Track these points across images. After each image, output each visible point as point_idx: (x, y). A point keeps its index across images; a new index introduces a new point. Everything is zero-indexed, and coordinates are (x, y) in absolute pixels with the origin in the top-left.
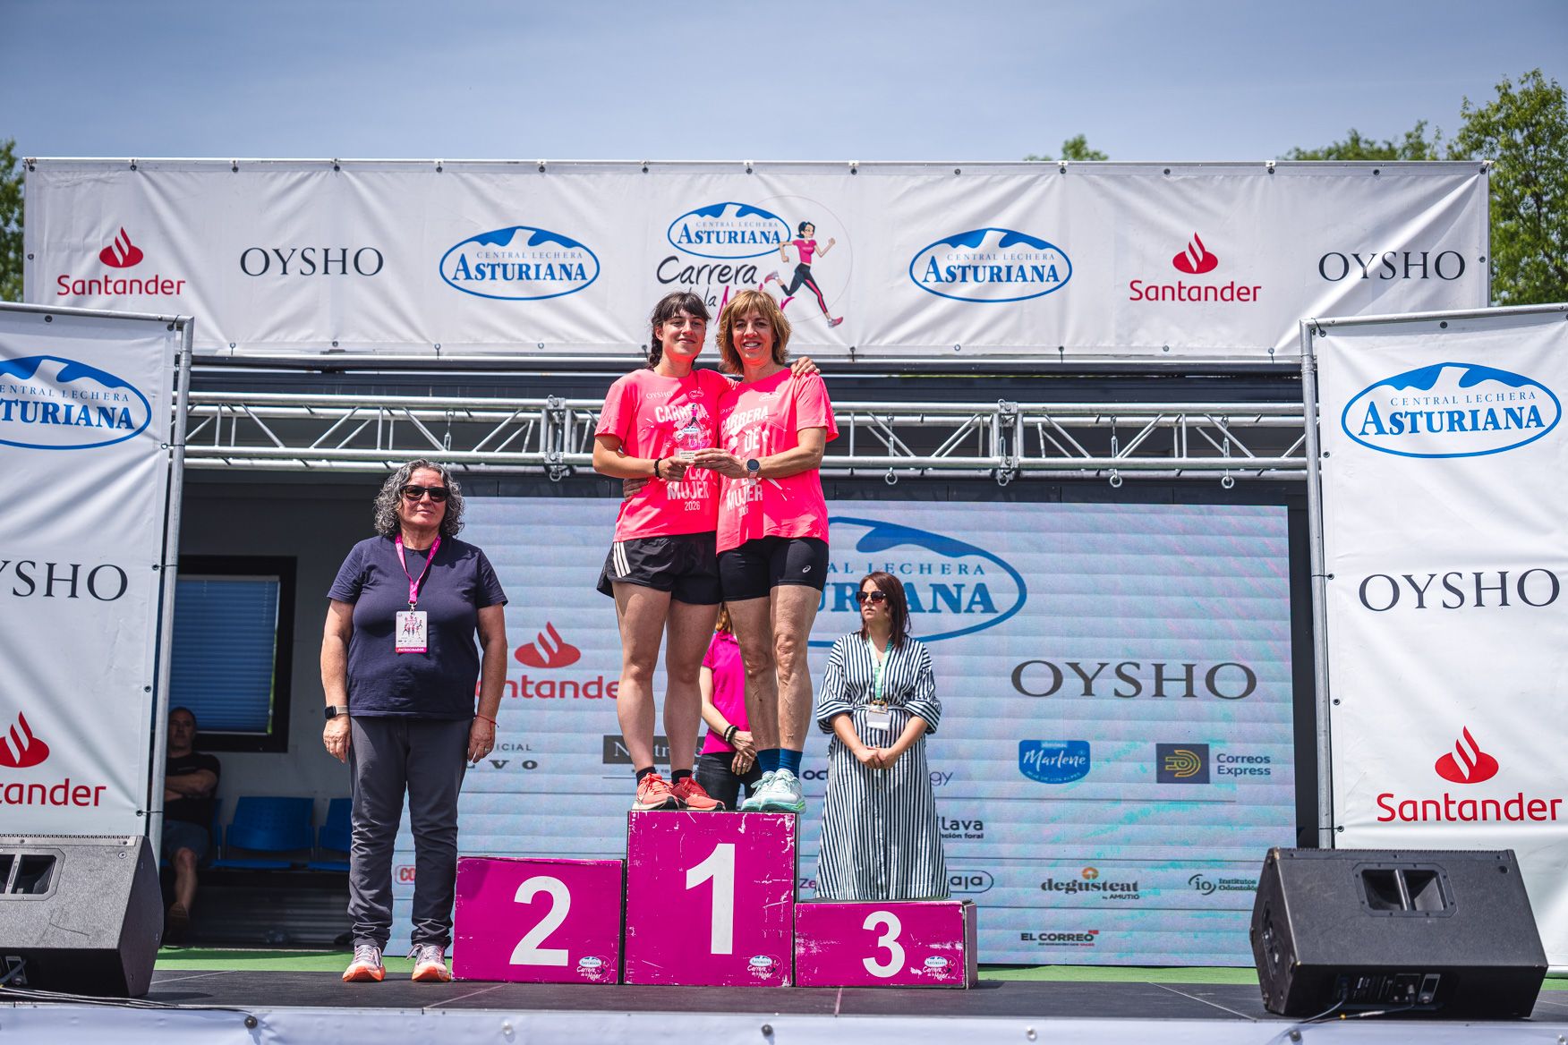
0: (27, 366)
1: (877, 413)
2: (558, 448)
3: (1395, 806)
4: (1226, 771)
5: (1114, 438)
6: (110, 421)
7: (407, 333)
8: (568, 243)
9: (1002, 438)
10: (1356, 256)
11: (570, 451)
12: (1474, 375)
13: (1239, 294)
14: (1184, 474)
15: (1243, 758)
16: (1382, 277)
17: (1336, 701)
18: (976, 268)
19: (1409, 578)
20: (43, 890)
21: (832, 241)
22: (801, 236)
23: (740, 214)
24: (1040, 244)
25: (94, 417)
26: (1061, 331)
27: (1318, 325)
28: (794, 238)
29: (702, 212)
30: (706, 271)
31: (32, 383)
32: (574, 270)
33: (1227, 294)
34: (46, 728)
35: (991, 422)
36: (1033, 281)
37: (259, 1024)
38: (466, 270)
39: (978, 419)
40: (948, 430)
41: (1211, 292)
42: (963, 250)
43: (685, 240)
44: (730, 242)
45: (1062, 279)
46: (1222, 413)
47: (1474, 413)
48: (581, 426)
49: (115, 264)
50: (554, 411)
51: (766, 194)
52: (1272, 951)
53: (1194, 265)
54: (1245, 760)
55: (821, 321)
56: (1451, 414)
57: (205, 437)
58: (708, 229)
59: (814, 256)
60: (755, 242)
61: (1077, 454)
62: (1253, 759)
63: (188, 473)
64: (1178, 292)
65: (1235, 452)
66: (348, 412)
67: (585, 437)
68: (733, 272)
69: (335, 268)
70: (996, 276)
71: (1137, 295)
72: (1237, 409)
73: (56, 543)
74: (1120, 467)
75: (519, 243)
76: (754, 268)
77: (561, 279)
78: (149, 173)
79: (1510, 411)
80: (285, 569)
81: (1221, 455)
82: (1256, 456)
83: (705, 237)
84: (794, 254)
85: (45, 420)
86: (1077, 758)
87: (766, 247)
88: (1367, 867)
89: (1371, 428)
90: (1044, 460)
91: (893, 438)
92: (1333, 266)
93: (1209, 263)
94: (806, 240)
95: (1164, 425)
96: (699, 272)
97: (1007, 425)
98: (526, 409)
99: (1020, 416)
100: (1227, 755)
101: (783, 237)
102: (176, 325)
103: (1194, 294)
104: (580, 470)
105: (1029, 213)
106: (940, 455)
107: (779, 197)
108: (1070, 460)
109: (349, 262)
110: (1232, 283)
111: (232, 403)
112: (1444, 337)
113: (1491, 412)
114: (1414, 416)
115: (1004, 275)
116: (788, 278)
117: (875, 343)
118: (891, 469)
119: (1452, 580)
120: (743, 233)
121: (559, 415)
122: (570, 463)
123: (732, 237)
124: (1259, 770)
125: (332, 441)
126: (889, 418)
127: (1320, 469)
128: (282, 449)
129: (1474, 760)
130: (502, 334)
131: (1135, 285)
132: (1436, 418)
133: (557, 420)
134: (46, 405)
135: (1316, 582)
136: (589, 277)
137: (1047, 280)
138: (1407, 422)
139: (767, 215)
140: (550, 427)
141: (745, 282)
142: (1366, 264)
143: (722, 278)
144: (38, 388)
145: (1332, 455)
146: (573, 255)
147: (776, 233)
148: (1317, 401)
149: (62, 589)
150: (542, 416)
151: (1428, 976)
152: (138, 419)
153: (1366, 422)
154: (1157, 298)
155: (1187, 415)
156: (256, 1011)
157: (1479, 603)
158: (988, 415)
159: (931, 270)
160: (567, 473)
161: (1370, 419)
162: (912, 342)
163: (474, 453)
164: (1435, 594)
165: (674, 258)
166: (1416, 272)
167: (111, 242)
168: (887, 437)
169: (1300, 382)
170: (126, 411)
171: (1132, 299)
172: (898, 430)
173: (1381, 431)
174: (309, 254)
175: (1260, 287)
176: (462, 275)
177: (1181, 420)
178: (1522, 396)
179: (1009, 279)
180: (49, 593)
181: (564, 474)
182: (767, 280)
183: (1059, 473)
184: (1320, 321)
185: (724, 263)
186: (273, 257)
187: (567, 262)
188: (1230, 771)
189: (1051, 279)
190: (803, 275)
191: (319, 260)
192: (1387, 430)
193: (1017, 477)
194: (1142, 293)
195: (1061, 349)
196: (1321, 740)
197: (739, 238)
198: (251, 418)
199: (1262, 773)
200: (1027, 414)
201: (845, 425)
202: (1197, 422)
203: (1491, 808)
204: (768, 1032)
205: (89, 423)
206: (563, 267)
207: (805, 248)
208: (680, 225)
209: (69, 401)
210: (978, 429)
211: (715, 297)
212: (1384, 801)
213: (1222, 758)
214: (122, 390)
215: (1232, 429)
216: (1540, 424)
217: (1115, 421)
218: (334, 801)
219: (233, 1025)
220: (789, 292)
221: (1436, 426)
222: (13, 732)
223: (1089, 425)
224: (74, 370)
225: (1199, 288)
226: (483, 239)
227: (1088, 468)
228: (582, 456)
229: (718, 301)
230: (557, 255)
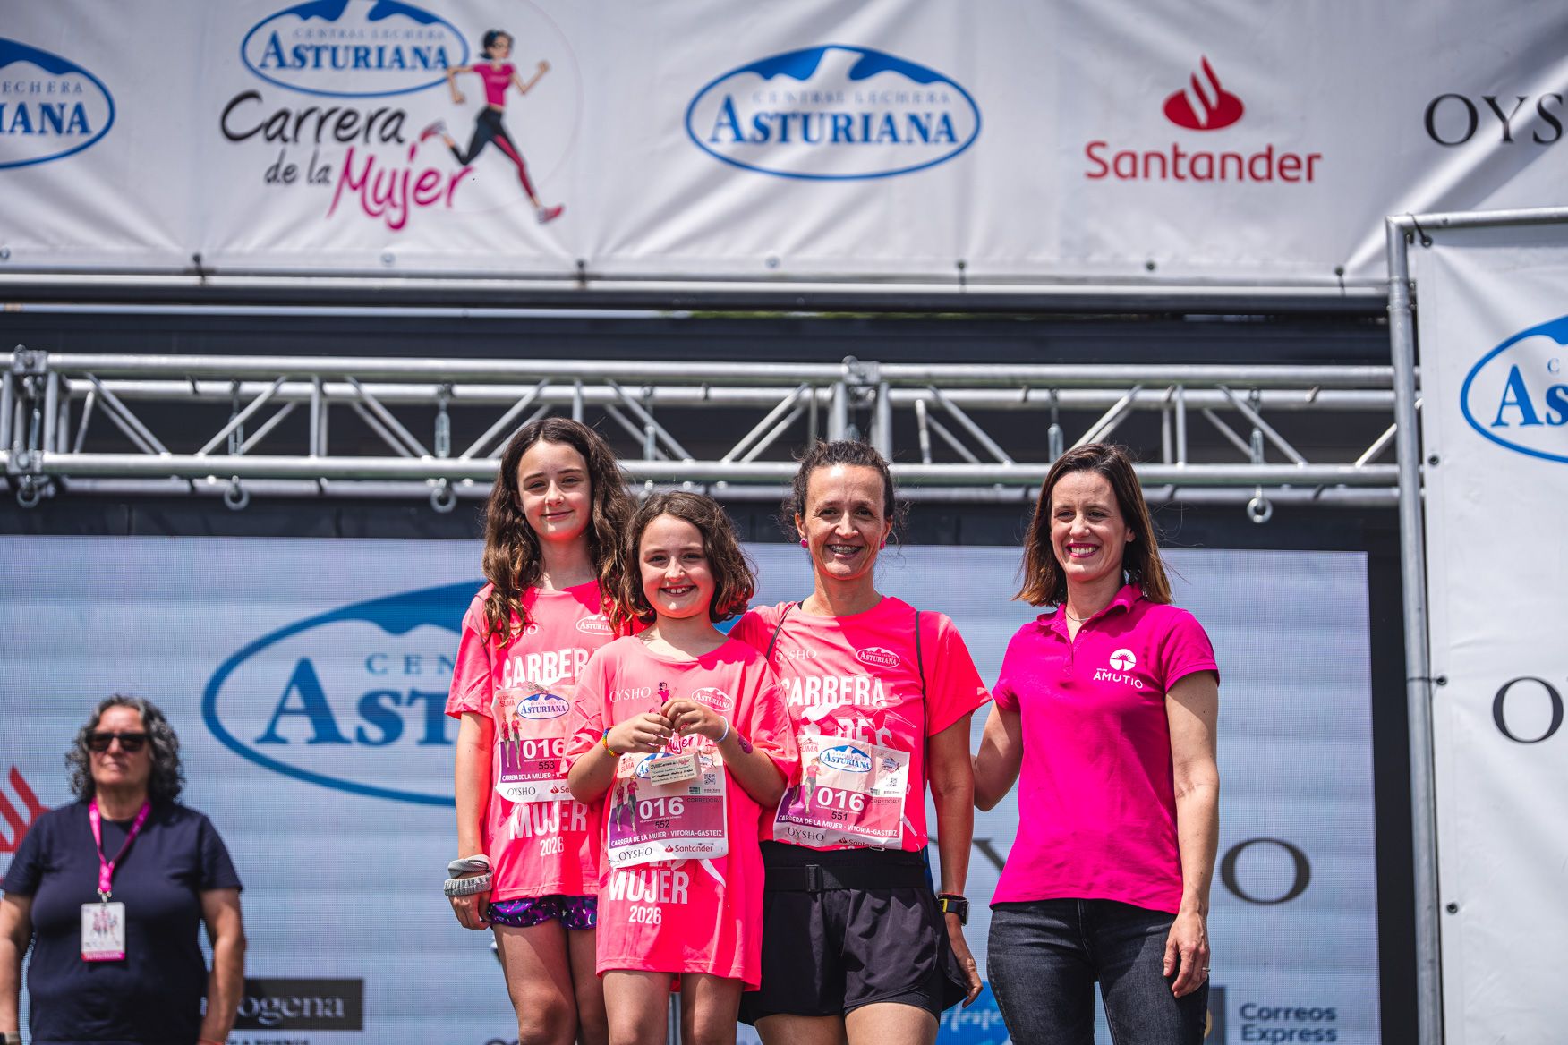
1: (622, 381)
2: (33, 443)
4: (1257, 1035)
5: (1054, 430)
8: (57, 65)
9: (852, 428)
10: (1491, 102)
11: (56, 450)
13: (1281, 168)
14: (1183, 494)
15: (1287, 1012)
16: (1537, 139)
17: (1452, 908)
18: (806, 119)
21: (544, 67)
22: (487, 56)
23: (375, 15)
24: (922, 75)
26: (961, 234)
27: (1419, 227)
28: (475, 59)
29: (304, 11)
30: (311, 122)
32: (67, 116)
33: (1261, 167)
35: (832, 400)
36: (910, 141)
39: (807, 394)
40: (753, 413)
41: (1232, 165)
42: (784, 83)
43: (272, 61)
44: (356, 66)
45: (962, 139)
46: (1250, 384)
48: (77, 402)
50: (25, 376)
53: (1202, 115)
54: (1292, 1015)
55: (524, 213)
58: (316, 42)
59: (511, 94)
60: (402, 66)
61: (986, 458)
62: (1304, 1013)
64: (1173, 164)
65: (1273, 454)
67: (84, 424)
68: (362, 122)
70: (843, 132)
71: (1097, 169)
72: (1274, 378)
76: (400, 115)
77: (42, 131)
81: (1246, 460)
82: (1311, 460)
83: (310, 56)
84: (474, 88)
86: (986, 1013)
87: (421, 76)
89: (1514, 414)
90: (927, 468)
91: (652, 427)
92: (1451, 118)
93: (1227, 111)
94: (497, 64)
95: (1145, 406)
96: (300, 121)
97: (861, 405)
99: (884, 388)
100: (1260, 1006)
101: (455, 58)
103: (1202, 167)
104: (74, 485)
105: (900, 22)
106: (738, 459)
108: (976, 468)
110: (1270, 149)
115: (857, 131)
116: (462, 131)
117: (624, 253)
118: (649, 485)
120: (381, 50)
121: (34, 383)
122: (55, 471)
123: (361, 58)
124: (1316, 1032)
126: (647, 389)
127: (1422, 485)
131: (1097, 152)
133: (31, 391)
135: (1416, 690)
136: (95, 129)
137: (937, 141)
139: (425, 17)
140: (19, 406)
141: (385, 140)
142: (1508, 116)
143: (343, 133)
145: (1444, 462)
146: (65, 88)
147: (441, 52)
148: (1417, 362)
150: (5, 385)
153: (1504, 403)
154: (1134, 175)
155: (1188, 387)
158: (826, 386)
159: (726, 119)
160: (51, 490)
161: (1511, 397)
162: (690, 252)
165: (252, 95)
168: (641, 425)
169: (1386, 329)
171: (1091, 176)
172: (664, 413)
173: (1530, 418)
175: (1318, 157)
177: (1175, 396)
179: (866, 139)
181: (44, 492)
182: (426, 135)
183: (956, 493)
184: (1421, 219)
185: (345, 105)
187: (54, 100)
188: (1263, 1035)
189: (944, 138)
190: (490, 129)
192: (1541, 417)
194: (1107, 164)
195: (961, 266)
196: (1425, 976)
197: (373, 59)
199: (1320, 1039)
200: (897, 383)
201: (567, 402)
202: (1205, 403)
206: (46, 109)
207: (495, 79)
208: (263, 36)
210: (806, 414)
211: (327, 169)
213: (1249, 1012)
215: (1269, 414)
217: (1055, 398)
220: (465, 159)
223: (1010, 406)
225: (1210, 158)
227: (1009, 483)
228: (79, 459)
229: (335, 176)
230: (35, 88)
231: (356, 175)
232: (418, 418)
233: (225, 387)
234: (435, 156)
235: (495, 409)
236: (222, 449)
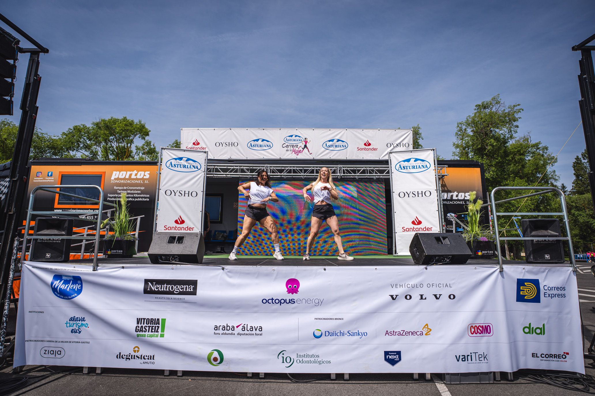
0: (181, 159)
3: (405, 229)
5: (357, 171)
6: (194, 168)
7: (242, 156)
8: (268, 141)
9: (339, 171)
10: (392, 144)
12: (416, 160)
13: (374, 149)
14: (368, 177)
16: (397, 147)
17: (396, 212)
18: (333, 145)
19: (407, 192)
20: (182, 243)
21: (310, 141)
23: (295, 137)
24: (343, 141)
25: (192, 167)
26: (347, 155)
28: (304, 140)
29: (289, 136)
30: (290, 146)
31: (182, 161)
32: (269, 146)
33: (372, 149)
34: (184, 218)
35: (337, 169)
36: (342, 147)
37: (225, 269)
38: (251, 145)
39: (335, 168)
41: (370, 149)
42: (331, 142)
43: (286, 141)
45: (347, 147)
47: (416, 166)
49: (195, 145)
51: (300, 133)
52: (417, 252)
53: (367, 145)
55: (309, 154)
56: (413, 166)
57: (210, 171)
58: (290, 139)
59: (307, 143)
61: (351, 174)
63: (207, 178)
64: (365, 149)
65: (376, 173)
66: (233, 167)
67: (272, 171)
69: (230, 145)
70: (336, 146)
72: (376, 167)
73: (186, 188)
74: (358, 176)
75: (260, 141)
78: (201, 130)
79: (422, 166)
80: (222, 195)
81: (374, 174)
82: (380, 174)
84: (304, 143)
85: (184, 168)
87: (299, 142)
88: (435, 236)
89: (400, 169)
90: (346, 174)
92: (389, 145)
93: (370, 144)
94: (306, 141)
95: (365, 169)
97: (340, 169)
98: (262, 167)
101: (302, 140)
102: (205, 152)
103: (367, 149)
105: (341, 137)
107: (302, 134)
108: (349, 174)
109: (233, 144)
111: (215, 166)
112: (411, 154)
113: (419, 166)
114: (407, 166)
115: (337, 146)
117: (317, 157)
119: (414, 193)
120: (296, 140)
121: (267, 167)
123: (294, 140)
125: (230, 172)
127: (392, 175)
128: (222, 173)
129: (418, 221)
130: (257, 156)
132: (410, 167)
134: (184, 165)
135: (392, 193)
136: (271, 147)
137: (344, 147)
138: (406, 167)
139: (300, 137)
142: (394, 145)
144: (183, 162)
145: (394, 174)
146: (269, 143)
148: (391, 165)
149: (186, 195)
150: (265, 168)
151: (449, 256)
152: (199, 168)
154: (361, 150)
155: (369, 167)
156: (224, 266)
157: (418, 196)
158: (337, 167)
159: (326, 146)
161: (400, 167)
162: (323, 157)
163: (254, 174)
164: (411, 195)
166: (402, 146)
167: (195, 141)
169: (387, 162)
170: (197, 166)
171: (357, 150)
173: (401, 169)
174: (226, 143)
175: (378, 149)
176: (251, 146)
177: (367, 168)
178: (424, 163)
180: (185, 196)
182: (300, 147)
183: (348, 177)
184: (390, 152)
185: (293, 144)
186: (220, 143)
190: (305, 146)
191: (228, 144)
192: (403, 169)
193: (341, 178)
194: (359, 149)
195: (347, 157)
196: (393, 218)
198: (217, 169)
200: (343, 167)
201: (314, 169)
202: (370, 169)
203: (421, 229)
204: (325, 269)
205: (191, 168)
206: (267, 145)
209: (188, 164)
210: (335, 170)
212: (403, 228)
214: (196, 163)
215: (375, 170)
216: (427, 167)
217: (357, 168)
218: (229, 231)
219: (219, 269)
220: (303, 149)
221: (410, 168)
222: (179, 219)
223: (353, 169)
224: (188, 159)
226: (254, 141)
227: (352, 176)
228: (271, 174)
229: (292, 151)
230: (266, 143)
231: (294, 150)
232: (301, 170)
233: (284, 168)
234: (301, 149)
235: (308, 170)
236: (284, 173)
